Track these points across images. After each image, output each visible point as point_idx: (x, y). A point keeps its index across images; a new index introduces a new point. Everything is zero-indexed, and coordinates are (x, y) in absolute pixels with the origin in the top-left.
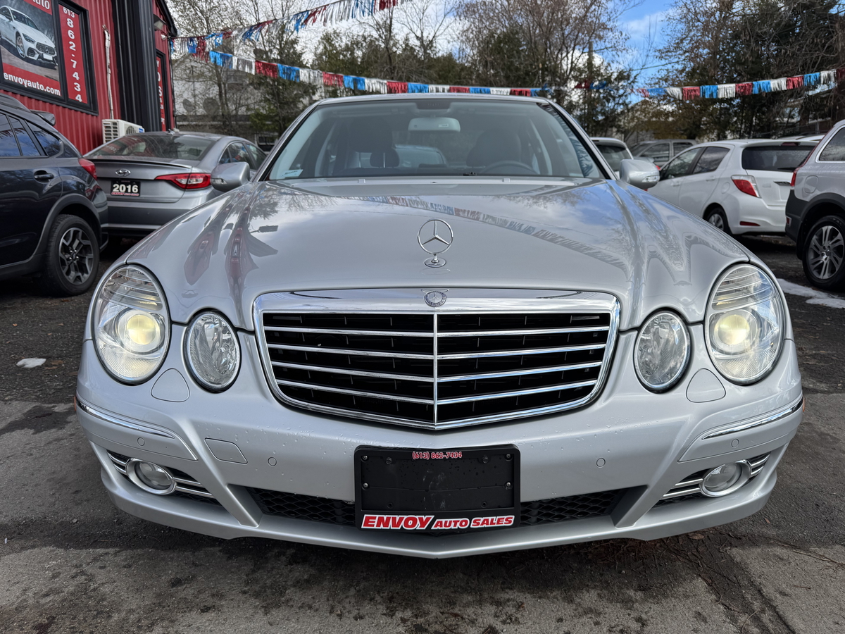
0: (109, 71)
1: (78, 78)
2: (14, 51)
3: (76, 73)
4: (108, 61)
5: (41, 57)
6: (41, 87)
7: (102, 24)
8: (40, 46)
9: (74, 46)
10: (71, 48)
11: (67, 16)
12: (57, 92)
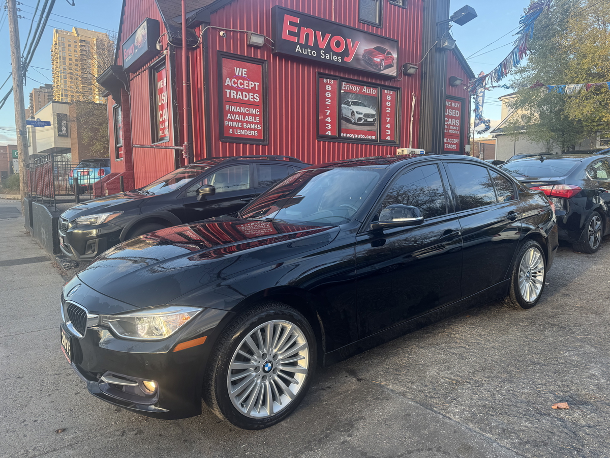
0: (412, 119)
1: (389, 127)
2: (348, 121)
3: (389, 125)
4: (413, 113)
5: (366, 120)
6: (364, 137)
7: (412, 92)
8: (367, 115)
9: (390, 109)
10: (387, 111)
11: (388, 94)
12: (374, 137)
